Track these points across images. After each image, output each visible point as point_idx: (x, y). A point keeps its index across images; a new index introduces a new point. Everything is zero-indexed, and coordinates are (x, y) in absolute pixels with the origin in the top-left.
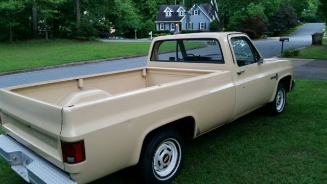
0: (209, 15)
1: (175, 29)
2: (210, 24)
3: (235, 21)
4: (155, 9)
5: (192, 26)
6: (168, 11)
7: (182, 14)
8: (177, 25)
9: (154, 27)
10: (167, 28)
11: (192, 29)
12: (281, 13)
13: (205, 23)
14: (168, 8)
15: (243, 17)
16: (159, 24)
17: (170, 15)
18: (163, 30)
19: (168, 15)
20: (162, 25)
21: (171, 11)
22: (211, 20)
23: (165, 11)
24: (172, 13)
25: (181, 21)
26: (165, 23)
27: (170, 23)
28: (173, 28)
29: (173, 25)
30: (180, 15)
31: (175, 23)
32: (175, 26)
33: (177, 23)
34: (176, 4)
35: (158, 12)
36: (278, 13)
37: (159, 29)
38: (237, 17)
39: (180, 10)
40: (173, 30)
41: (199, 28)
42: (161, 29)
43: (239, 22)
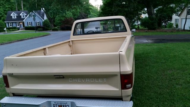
0: (42, 17)
1: (20, 26)
2: (43, 22)
3: (58, 20)
4: (3, 14)
5: (32, 24)
6: (14, 15)
7: (23, 17)
8: (21, 23)
9: (5, 25)
10: (14, 25)
11: (32, 25)
12: (80, 16)
13: (40, 22)
14: (13, 13)
15: (63, 19)
16: (8, 23)
17: (16, 17)
18: (11, 27)
19: (14, 17)
20: (10, 24)
21: (16, 15)
22: (43, 20)
23: (11, 15)
24: (16, 16)
25: (24, 21)
26: (12, 23)
27: (16, 23)
28: (18, 25)
29: (18, 24)
30: (22, 17)
31: (20, 22)
32: (20, 24)
33: (21, 22)
34: (17, 10)
35: (5, 16)
36: (79, 16)
37: (9, 26)
38: (59, 18)
39: (22, 14)
40: (19, 26)
41: (36, 25)
42: (10, 27)
43: (61, 21)
